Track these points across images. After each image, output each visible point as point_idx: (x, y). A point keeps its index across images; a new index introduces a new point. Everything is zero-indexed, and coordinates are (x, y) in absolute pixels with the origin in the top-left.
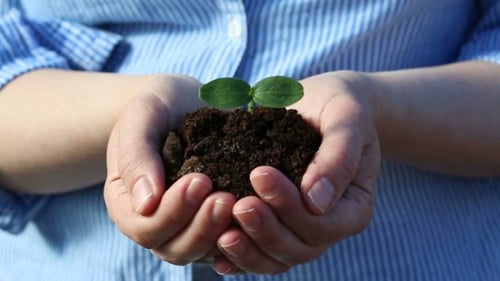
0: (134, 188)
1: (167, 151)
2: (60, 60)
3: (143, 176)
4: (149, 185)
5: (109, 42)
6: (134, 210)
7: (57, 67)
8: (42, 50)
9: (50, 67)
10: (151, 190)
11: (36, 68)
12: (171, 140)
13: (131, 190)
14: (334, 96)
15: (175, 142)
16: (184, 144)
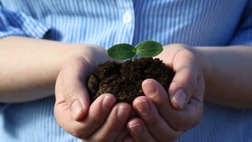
0: (72, 107)
1: (90, 85)
2: (21, 32)
3: (77, 99)
4: (81, 104)
5: (43, 30)
6: (72, 118)
7: (20, 35)
8: (11, 27)
9: (16, 35)
10: (82, 107)
11: (9, 35)
12: (92, 79)
13: (71, 107)
14: (179, 51)
15: (94, 80)
16: (99, 81)
